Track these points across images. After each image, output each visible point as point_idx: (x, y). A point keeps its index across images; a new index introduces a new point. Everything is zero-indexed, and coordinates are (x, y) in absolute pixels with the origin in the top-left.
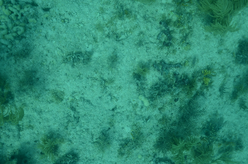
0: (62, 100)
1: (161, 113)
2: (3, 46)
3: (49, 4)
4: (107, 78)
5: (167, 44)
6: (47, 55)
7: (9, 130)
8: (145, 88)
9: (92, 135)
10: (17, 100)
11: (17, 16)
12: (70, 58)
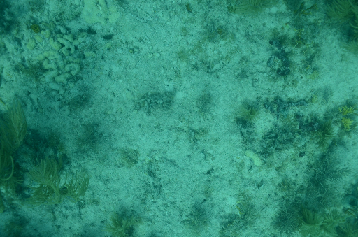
0: (136, 162)
1: (279, 174)
2: (53, 93)
3: (112, 29)
4: (197, 128)
5: (283, 73)
6: (112, 101)
7: (66, 208)
8: (253, 139)
9: (181, 211)
10: (75, 165)
11: (69, 49)
12: (144, 103)
